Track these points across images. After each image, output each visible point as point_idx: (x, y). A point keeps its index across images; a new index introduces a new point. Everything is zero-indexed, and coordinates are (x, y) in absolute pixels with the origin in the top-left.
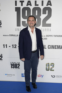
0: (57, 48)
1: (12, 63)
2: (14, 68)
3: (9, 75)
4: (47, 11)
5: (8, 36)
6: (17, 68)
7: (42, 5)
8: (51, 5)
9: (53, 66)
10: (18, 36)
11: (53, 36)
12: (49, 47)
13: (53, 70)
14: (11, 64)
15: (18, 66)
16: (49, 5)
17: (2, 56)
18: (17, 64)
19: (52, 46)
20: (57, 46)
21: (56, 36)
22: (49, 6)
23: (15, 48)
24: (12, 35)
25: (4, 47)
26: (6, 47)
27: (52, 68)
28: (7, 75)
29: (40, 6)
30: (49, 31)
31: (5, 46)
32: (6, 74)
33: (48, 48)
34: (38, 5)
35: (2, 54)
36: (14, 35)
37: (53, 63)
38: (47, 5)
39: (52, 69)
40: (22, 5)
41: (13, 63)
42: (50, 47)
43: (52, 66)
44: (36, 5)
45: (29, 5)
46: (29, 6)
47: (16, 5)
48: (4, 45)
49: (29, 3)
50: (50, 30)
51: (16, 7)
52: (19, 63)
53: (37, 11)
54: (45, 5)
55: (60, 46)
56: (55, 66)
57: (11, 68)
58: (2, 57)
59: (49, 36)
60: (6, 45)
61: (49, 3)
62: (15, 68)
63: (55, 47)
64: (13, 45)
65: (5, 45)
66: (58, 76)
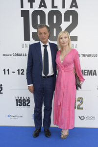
0: (86, 74)
1: (17, 98)
2: (21, 106)
3: (14, 118)
4: (71, 17)
5: (11, 55)
6: (25, 106)
7: (64, 7)
8: (77, 7)
9: (81, 101)
10: (26, 55)
11: (81, 55)
13: (82, 109)
14: (17, 100)
15: (27, 103)
16: (74, 6)
17: (2, 88)
18: (25, 100)
20: (87, 72)
21: (85, 55)
22: (74, 9)
23: (22, 74)
24: (17, 55)
25: (5, 74)
26: (9, 74)
27: (79, 105)
29: (60, 8)
31: (7, 72)
32: (9, 116)
34: (56, 7)
35: (1, 85)
36: (20, 55)
37: (81, 98)
38: (71, 7)
40: (31, 7)
41: (19, 98)
43: (79, 103)
44: (53, 6)
45: (43, 6)
46: (43, 9)
47: (22, 7)
48: (4, 70)
49: (43, 4)
51: (22, 9)
52: (29, 98)
53: (55, 17)
54: (68, 8)
55: (91, 71)
56: (84, 101)
57: (17, 105)
58: (2, 90)
60: (8, 70)
61: (74, 4)
62: (23, 106)
63: (85, 73)
64: (19, 70)
65: (6, 70)
66: (89, 118)
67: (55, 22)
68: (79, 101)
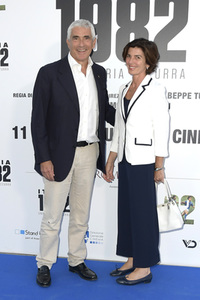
1: (42, 193)
3: (34, 236)
5: (30, 96)
9: (191, 205)
11: (193, 96)
12: (178, 136)
13: (191, 222)
14: (41, 197)
17: (9, 168)
19: (190, 131)
25: (16, 137)
26: (24, 137)
27: (185, 214)
28: (25, 236)
30: (178, 76)
31: (20, 133)
32: (22, 232)
33: (175, 141)
35: (8, 162)
37: (189, 197)
39: (188, 218)
42: (181, 136)
43: (185, 208)
48: (16, 129)
50: (183, 76)
57: (41, 209)
58: (8, 173)
59: (179, 94)
60: (24, 129)
65: (19, 129)
67: (133, 18)
68: (185, 204)
